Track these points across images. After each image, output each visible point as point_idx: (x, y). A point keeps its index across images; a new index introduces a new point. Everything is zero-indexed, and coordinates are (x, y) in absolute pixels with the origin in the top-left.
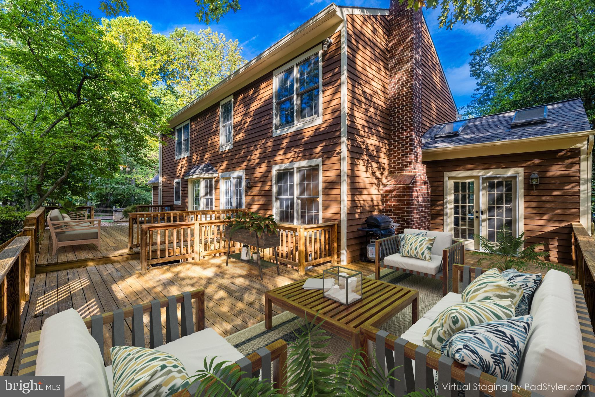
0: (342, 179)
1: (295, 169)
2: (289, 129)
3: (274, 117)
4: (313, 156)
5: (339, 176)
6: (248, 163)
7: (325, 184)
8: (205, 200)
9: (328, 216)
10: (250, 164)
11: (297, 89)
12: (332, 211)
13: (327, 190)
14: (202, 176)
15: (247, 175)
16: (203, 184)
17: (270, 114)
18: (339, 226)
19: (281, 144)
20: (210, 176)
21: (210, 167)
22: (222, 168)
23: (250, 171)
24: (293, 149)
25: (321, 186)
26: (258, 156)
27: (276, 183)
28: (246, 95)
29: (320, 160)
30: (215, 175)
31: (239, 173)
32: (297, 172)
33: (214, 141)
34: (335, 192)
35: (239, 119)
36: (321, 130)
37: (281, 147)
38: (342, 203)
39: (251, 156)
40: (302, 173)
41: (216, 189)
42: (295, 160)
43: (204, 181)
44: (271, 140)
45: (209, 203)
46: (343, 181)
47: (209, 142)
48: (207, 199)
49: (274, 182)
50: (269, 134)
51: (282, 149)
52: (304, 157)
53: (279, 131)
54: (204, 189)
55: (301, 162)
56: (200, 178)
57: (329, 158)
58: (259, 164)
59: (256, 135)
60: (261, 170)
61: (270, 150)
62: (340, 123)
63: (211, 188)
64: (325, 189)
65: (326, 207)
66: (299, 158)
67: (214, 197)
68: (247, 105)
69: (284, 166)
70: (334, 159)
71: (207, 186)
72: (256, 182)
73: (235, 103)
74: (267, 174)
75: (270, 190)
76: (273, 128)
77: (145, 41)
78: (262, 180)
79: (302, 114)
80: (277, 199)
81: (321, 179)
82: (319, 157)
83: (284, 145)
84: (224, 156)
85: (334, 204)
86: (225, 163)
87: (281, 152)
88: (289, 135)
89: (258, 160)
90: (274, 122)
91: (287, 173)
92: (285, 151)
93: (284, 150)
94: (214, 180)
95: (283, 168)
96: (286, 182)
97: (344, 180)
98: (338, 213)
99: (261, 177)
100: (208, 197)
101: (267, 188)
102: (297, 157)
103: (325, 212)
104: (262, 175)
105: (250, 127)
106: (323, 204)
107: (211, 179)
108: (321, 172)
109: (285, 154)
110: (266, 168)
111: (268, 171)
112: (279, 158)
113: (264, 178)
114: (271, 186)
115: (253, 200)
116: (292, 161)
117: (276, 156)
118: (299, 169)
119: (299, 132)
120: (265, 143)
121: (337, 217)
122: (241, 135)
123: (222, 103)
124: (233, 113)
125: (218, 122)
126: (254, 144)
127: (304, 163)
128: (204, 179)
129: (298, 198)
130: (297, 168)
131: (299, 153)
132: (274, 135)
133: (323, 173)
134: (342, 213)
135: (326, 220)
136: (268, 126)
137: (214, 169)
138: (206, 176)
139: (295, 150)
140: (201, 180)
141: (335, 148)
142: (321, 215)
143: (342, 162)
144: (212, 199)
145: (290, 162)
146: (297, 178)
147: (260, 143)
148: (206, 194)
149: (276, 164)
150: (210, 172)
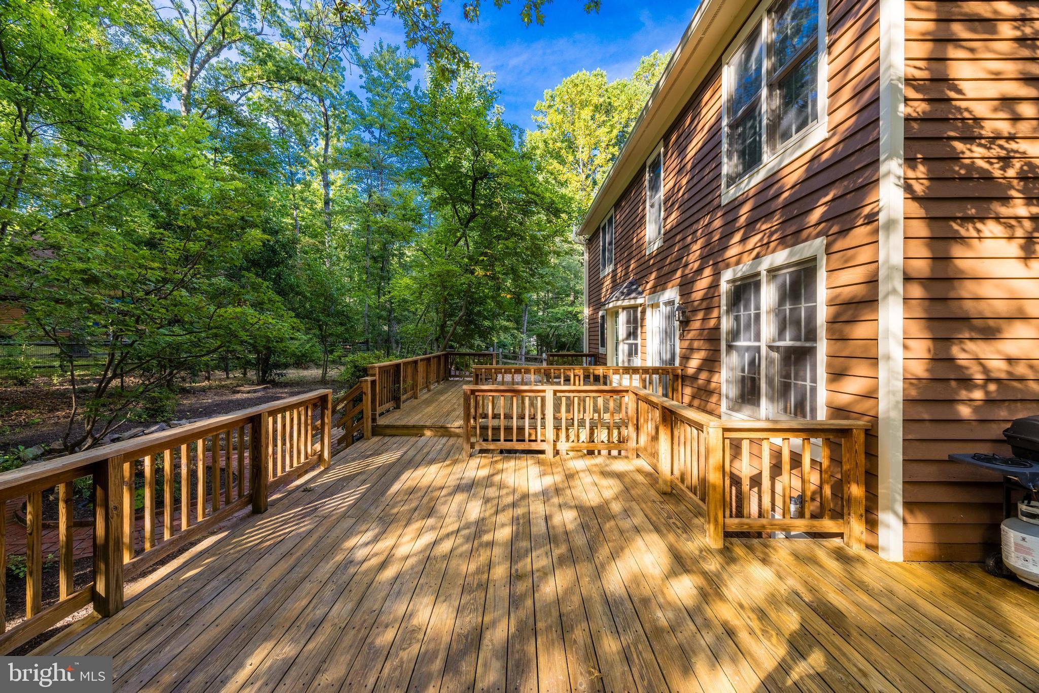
0: (882, 289)
1: (764, 273)
2: (751, 177)
3: (725, 160)
4: (805, 234)
5: (872, 282)
6: (683, 272)
7: (833, 309)
8: (626, 347)
9: (843, 399)
10: (687, 272)
11: (769, 73)
12: (853, 386)
13: (837, 326)
14: (619, 303)
15: (682, 295)
16: (622, 317)
17: (718, 155)
18: (871, 434)
19: (736, 219)
20: (632, 302)
21: (634, 287)
22: (649, 286)
23: (686, 287)
24: (758, 226)
25: (823, 314)
26: (698, 253)
27: (728, 312)
28: (681, 131)
29: (821, 242)
30: (640, 301)
31: (671, 293)
32: (768, 282)
33: (640, 236)
34: (861, 331)
35: (671, 184)
36: (825, 156)
37: (737, 225)
38: (881, 364)
39: (688, 255)
40: (779, 280)
41: (642, 326)
42: (763, 252)
43: (625, 312)
44: (719, 214)
45: (633, 351)
46: (886, 296)
47: (635, 240)
48: (630, 345)
49: (724, 308)
50: (716, 202)
51: (739, 229)
52: (784, 242)
53: (732, 190)
54: (625, 326)
55: (776, 254)
56: (618, 307)
57: (844, 232)
58: (700, 270)
59: (695, 209)
60: (703, 284)
61: (717, 238)
62: (878, 119)
63: (635, 327)
64: (832, 322)
65: (837, 375)
66: (772, 245)
67: (639, 341)
68: (682, 151)
69: (742, 269)
70: (860, 234)
71: (628, 322)
72: (695, 311)
73: (665, 154)
74: (712, 290)
75: (717, 328)
76: (723, 186)
77: (596, 100)
78: (704, 305)
79: (778, 132)
80: (730, 347)
81: (822, 293)
82: (818, 236)
83: (743, 219)
84: (652, 262)
85: (862, 369)
86: (653, 276)
87: (737, 237)
88: (751, 193)
89: (699, 262)
90: (725, 170)
91: (750, 284)
92: (744, 233)
93: (742, 231)
94: (640, 309)
95: (739, 275)
96: (747, 307)
97: (894, 291)
98: (871, 395)
99: (702, 300)
100: (631, 341)
101: (712, 323)
102: (768, 243)
103: (834, 387)
104: (706, 294)
105: (686, 196)
106: (829, 365)
107: (634, 308)
108: (822, 277)
109: (743, 240)
110: (710, 279)
111: (715, 285)
112: (732, 252)
113: (708, 301)
114: (719, 318)
115: (691, 349)
116: (757, 256)
117: (726, 248)
118: (773, 272)
119: (773, 179)
120: (710, 223)
121: (864, 406)
122: (673, 216)
123: (649, 163)
124: (662, 175)
125: (645, 201)
126: (692, 231)
127: (781, 257)
128: (624, 308)
129: (771, 348)
130: (770, 271)
131: (772, 234)
132: (725, 201)
133: (828, 278)
134: (881, 394)
135: (838, 411)
136: (714, 185)
137: (640, 289)
138: (626, 303)
139: (764, 227)
140: (620, 310)
141: (863, 200)
142: (823, 396)
143: (881, 236)
144: (636, 345)
145: (754, 259)
146: (768, 295)
147: (702, 223)
148: (629, 336)
149: (728, 266)
150: (633, 295)
